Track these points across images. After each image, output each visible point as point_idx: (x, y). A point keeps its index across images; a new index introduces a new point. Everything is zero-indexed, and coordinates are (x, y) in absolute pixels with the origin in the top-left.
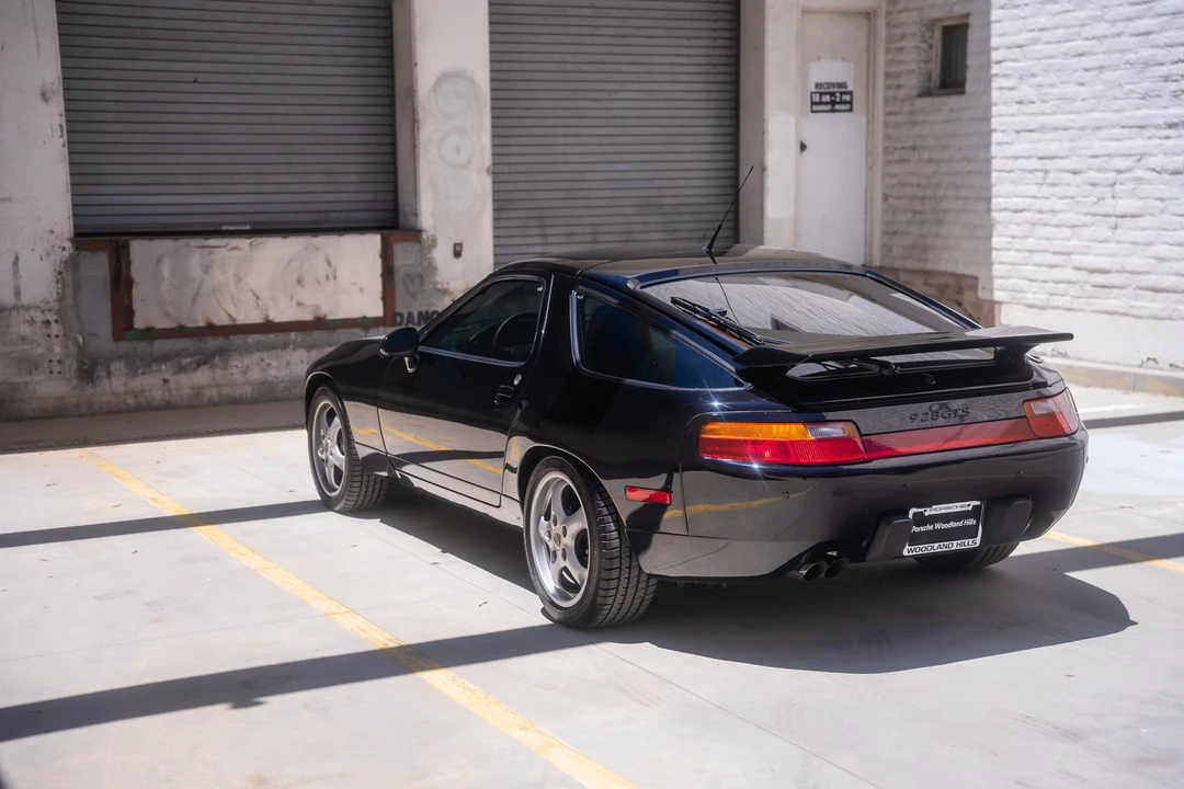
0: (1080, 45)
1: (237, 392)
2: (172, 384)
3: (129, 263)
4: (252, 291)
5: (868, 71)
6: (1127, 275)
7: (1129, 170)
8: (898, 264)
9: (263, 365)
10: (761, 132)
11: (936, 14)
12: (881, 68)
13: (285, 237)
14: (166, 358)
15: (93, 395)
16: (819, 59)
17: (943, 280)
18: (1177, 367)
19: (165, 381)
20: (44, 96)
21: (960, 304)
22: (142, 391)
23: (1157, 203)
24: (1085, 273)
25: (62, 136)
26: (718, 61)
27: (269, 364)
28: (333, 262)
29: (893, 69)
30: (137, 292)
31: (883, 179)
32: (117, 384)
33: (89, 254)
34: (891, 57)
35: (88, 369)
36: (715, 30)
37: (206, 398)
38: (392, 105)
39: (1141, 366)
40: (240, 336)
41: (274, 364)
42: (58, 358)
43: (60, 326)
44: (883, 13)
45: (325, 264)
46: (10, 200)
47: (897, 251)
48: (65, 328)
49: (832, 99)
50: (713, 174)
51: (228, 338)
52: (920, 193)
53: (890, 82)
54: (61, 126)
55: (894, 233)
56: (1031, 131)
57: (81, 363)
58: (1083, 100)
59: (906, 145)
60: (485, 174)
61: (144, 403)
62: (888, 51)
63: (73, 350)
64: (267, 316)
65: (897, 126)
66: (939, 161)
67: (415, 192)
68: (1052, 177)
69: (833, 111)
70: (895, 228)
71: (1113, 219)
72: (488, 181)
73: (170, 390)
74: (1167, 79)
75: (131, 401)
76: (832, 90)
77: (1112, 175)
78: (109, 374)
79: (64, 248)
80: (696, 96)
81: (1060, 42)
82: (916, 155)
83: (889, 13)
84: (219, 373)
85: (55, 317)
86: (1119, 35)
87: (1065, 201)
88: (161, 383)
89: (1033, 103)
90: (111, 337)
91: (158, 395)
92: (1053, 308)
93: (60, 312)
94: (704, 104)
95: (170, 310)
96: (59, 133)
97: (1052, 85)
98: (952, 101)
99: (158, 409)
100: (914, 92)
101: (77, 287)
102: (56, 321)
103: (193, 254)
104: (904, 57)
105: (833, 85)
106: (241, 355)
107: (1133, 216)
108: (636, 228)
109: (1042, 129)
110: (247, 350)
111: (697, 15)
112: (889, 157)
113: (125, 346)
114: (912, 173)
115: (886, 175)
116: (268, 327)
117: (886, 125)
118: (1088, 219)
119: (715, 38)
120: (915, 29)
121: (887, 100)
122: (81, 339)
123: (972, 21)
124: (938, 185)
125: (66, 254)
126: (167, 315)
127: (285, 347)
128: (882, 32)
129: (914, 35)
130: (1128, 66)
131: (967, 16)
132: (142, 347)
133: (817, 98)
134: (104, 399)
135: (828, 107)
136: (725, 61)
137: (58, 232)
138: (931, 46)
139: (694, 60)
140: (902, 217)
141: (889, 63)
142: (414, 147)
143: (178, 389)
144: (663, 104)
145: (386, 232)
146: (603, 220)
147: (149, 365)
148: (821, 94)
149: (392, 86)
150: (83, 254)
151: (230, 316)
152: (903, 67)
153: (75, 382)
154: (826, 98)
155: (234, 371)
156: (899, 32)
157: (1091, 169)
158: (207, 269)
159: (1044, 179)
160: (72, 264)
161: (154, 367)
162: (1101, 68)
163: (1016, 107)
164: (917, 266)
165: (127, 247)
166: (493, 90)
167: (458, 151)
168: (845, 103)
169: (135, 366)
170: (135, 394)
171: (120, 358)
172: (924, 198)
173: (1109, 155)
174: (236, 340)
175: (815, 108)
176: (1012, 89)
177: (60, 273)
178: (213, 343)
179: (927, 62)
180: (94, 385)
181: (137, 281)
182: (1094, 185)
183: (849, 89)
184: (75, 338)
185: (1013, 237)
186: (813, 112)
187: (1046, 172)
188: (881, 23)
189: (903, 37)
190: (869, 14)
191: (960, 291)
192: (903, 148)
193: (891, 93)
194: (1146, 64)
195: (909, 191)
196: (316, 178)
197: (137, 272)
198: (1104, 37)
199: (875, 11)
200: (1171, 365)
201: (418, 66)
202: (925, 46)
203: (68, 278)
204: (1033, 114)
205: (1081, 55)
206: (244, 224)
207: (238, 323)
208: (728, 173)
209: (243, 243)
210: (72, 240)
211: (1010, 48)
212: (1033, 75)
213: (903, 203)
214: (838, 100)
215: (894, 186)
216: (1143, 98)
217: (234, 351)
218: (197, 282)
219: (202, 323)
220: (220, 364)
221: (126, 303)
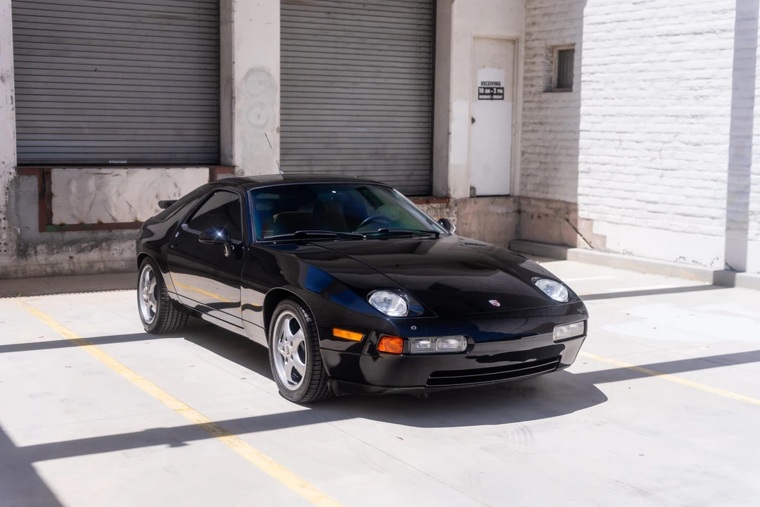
0: (640, 65)
1: (117, 266)
2: (75, 260)
3: (50, 183)
4: (127, 202)
5: (513, 75)
6: (668, 206)
7: (670, 142)
8: (530, 194)
9: (133, 249)
10: (448, 111)
11: (555, 42)
12: (521, 74)
13: (149, 169)
14: (71, 243)
15: (26, 265)
16: (484, 67)
17: (558, 205)
18: (697, 262)
19: (71, 258)
20: (3, 79)
21: (568, 220)
22: (57, 264)
23: (686, 162)
24: (644, 203)
25: (12, 103)
26: (421, 66)
28: (179, 186)
29: (529, 75)
30: (56, 202)
31: (521, 141)
32: (40, 259)
33: (26, 177)
34: (527, 67)
35: (23, 249)
36: (420, 47)
37: (96, 269)
38: (218, 88)
39: (676, 261)
40: (119, 230)
42: (4, 242)
43: (7, 222)
44: (523, 41)
45: (174, 187)
47: (529, 187)
48: (9, 223)
49: (491, 92)
50: (417, 135)
51: (111, 231)
52: (544, 151)
53: (527, 82)
54: (12, 97)
55: (528, 175)
56: (612, 116)
57: (19, 245)
58: (643, 98)
59: (536, 121)
60: (275, 131)
61: (58, 272)
62: (526, 63)
63: (14, 237)
64: (136, 218)
65: (530, 109)
66: (557, 132)
67: (231, 143)
68: (624, 145)
69: (492, 99)
70: (529, 173)
71: (660, 171)
72: (278, 136)
73: (74, 264)
74: (691, 89)
75: (49, 270)
76: (491, 86)
77: (660, 145)
78: (36, 253)
79: (11, 173)
80: (407, 87)
81: (628, 63)
82: (542, 128)
83: (526, 41)
84: (105, 254)
85: (3, 216)
86: (664, 61)
87: (632, 159)
88: (68, 258)
89: (613, 99)
90: (38, 229)
91: (66, 266)
92: (624, 224)
93: (6, 213)
94: (412, 92)
95: (75, 212)
96: (11, 101)
97: (624, 89)
98: (564, 96)
99: (66, 275)
100: (541, 89)
101: (18, 198)
102: (4, 219)
103: (90, 179)
104: (535, 68)
105: (492, 83)
106: (119, 242)
107: (672, 170)
108: (369, 168)
109: (618, 115)
110: (123, 239)
111: (409, 38)
112: (526, 129)
113: (46, 235)
114: (539, 139)
115: (523, 139)
116: (136, 225)
117: (524, 109)
118: (645, 171)
119: (420, 52)
120: (543, 52)
121: (525, 94)
122: (19, 230)
123: (576, 48)
124: (555, 147)
125: (12, 177)
126: (73, 216)
128: (522, 52)
129: (542, 55)
130: (669, 80)
131: (574, 45)
132: (57, 236)
133: (482, 91)
134: (32, 268)
135: (489, 97)
136: (426, 66)
137: (7, 163)
138: (552, 62)
139: (407, 65)
140: (533, 166)
141: (526, 71)
142: (232, 114)
143: (79, 263)
144: (387, 92)
145: (213, 167)
146: (349, 162)
147: (61, 247)
148: (485, 88)
149: (218, 76)
150: (22, 177)
151: (113, 218)
152: (534, 74)
153: (15, 257)
154: (488, 91)
155: (114, 252)
156: (532, 52)
157: (647, 140)
158: (99, 187)
159: (620, 145)
160: (15, 183)
161: (64, 249)
162: (653, 80)
163: (603, 101)
164: (542, 196)
165: (49, 173)
166: (282, 80)
167: (259, 117)
168: (499, 94)
169: (53, 247)
170: (52, 265)
171: (43, 242)
172: (547, 155)
173: (659, 133)
174: (116, 232)
175: (481, 97)
176: (600, 90)
177: (8, 189)
178: (101, 234)
179: (549, 71)
180: (27, 260)
181: (55, 194)
182: (649, 150)
183: (501, 86)
184: (16, 229)
185: (601, 180)
186: (479, 99)
187: (621, 141)
188: (522, 46)
189: (535, 56)
190: (514, 41)
191: (568, 212)
192: (534, 123)
193: (528, 89)
194: (680, 79)
195: (538, 150)
196: (169, 132)
197: (56, 188)
198: (656, 61)
199: (518, 39)
200: (693, 261)
201: (235, 64)
202: (548, 62)
203: (13, 192)
204: (613, 106)
205: (642, 71)
206: (124, 160)
207: (118, 222)
208: (426, 136)
209: (122, 172)
210: (16, 168)
211: (599, 65)
212: (613, 82)
213: (534, 157)
214: (495, 92)
215: (529, 146)
216: (678, 99)
217: (115, 239)
218: (93, 196)
219: (95, 222)
220: (106, 247)
221: (48, 208)
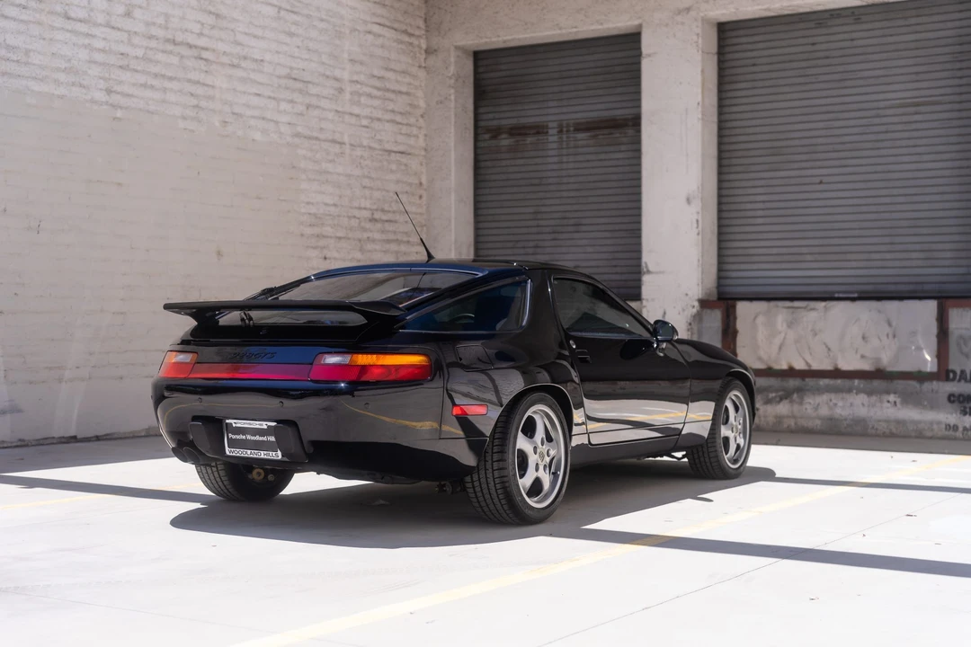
1: (810, 424)
2: (763, 412)
3: (735, 318)
4: (825, 344)
9: (831, 404)
20: (689, 201)
25: (698, 227)
27: (836, 405)
28: (893, 324)
30: (740, 340)
33: (709, 311)
37: (785, 426)
40: (815, 379)
41: (840, 404)
45: (887, 326)
46: (663, 272)
51: (803, 380)
54: (697, 221)
64: (836, 365)
79: (694, 307)
84: (796, 408)
95: (763, 355)
96: (695, 225)
101: (700, 335)
103: (780, 314)
106: (814, 394)
110: (820, 391)
116: (836, 373)
125: (695, 310)
126: (760, 359)
127: (849, 391)
137: (690, 295)
143: (765, 417)
145: (941, 300)
150: (705, 310)
151: (807, 363)
158: (790, 325)
160: (698, 316)
165: (734, 307)
174: (810, 382)
177: (690, 324)
178: (793, 383)
181: (739, 332)
196: (916, 255)
197: (740, 325)
203: (695, 328)
206: (853, 292)
207: (813, 368)
209: (820, 306)
210: (700, 301)
217: (808, 390)
218: (783, 335)
219: (785, 367)
220: (797, 400)
221: (732, 346)
